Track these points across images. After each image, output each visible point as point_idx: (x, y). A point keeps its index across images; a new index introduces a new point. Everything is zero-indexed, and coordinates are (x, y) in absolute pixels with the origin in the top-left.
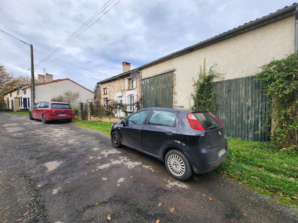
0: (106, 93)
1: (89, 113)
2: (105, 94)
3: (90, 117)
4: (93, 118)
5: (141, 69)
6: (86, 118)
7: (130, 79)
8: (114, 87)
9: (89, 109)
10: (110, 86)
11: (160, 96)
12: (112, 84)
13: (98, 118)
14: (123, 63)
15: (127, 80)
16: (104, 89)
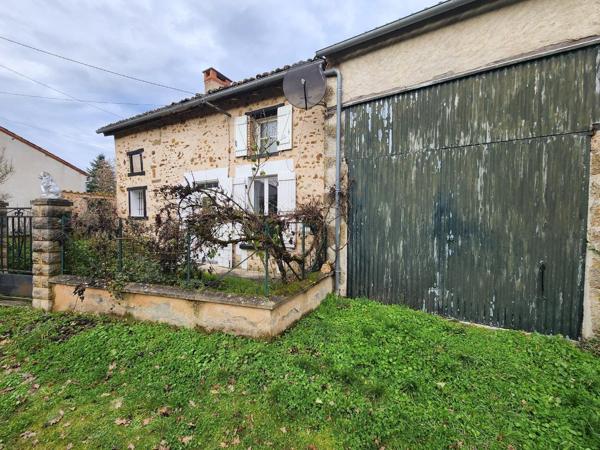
0: (137, 169)
1: (42, 263)
2: (132, 174)
3: (51, 286)
4: (66, 296)
5: (337, 56)
6: (21, 289)
7: (256, 116)
8: (178, 149)
9: (42, 240)
10: (158, 142)
11: (480, 183)
12: (169, 134)
13: (106, 295)
14: (207, 72)
15: (244, 119)
16: (130, 154)
